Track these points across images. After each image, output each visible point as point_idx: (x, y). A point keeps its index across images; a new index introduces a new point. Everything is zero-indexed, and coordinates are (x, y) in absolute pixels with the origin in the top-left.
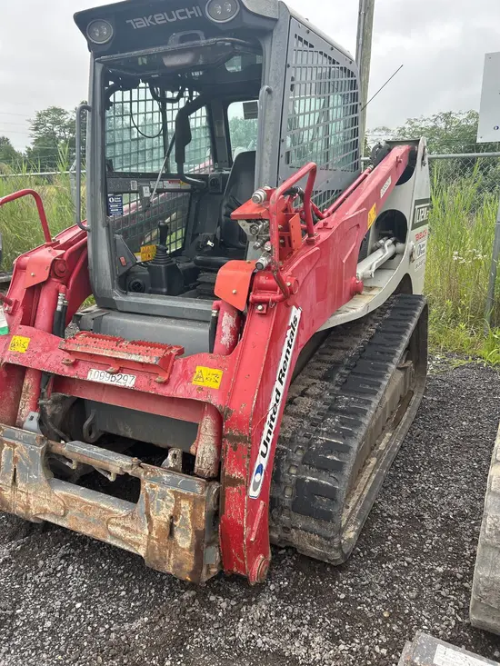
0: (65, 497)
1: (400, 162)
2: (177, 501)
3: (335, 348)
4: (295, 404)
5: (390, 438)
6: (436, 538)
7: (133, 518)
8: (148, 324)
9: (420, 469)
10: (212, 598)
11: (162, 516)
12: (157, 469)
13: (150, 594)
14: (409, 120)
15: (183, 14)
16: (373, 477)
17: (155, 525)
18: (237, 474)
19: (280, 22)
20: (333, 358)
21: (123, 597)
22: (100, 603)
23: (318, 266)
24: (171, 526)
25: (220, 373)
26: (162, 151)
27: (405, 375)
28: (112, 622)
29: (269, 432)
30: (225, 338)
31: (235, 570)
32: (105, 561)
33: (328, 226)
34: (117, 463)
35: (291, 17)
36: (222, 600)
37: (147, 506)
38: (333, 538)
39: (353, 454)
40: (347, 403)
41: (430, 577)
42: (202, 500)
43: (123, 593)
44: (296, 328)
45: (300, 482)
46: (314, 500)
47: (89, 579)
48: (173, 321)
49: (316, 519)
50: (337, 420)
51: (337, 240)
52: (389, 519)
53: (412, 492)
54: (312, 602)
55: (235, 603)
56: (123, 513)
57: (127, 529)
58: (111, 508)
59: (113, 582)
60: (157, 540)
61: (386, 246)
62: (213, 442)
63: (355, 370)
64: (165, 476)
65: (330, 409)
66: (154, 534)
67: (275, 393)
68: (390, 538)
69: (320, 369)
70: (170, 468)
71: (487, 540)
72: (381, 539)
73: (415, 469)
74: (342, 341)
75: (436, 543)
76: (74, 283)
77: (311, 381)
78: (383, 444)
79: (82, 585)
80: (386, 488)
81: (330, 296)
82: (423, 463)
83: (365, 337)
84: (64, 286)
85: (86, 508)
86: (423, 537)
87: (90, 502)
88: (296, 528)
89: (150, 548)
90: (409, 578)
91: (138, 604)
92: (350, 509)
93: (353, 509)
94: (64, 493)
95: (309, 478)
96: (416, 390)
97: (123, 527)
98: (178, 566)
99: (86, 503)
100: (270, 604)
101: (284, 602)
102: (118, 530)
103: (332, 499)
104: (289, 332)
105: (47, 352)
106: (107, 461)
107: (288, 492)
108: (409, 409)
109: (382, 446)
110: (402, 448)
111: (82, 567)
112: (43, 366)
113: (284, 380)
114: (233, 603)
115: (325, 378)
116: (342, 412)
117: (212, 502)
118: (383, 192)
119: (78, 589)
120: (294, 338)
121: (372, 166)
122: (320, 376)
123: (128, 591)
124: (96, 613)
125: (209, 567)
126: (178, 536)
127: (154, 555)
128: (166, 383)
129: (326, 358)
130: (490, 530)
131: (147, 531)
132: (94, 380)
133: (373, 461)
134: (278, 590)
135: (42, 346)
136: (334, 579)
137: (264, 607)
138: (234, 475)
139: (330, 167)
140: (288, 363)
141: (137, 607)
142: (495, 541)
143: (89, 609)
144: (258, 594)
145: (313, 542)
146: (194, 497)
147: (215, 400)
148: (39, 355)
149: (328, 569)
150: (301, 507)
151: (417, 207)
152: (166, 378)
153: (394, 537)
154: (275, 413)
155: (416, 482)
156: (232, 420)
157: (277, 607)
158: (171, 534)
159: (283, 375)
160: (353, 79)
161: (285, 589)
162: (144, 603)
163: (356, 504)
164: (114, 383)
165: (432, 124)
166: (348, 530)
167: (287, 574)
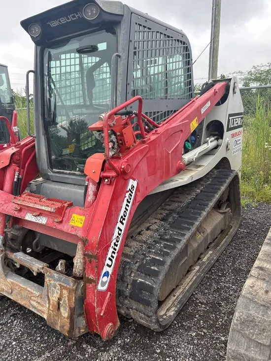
0: (12, 283)
1: (217, 92)
2: (61, 290)
3: (174, 201)
4: (142, 235)
5: (211, 255)
6: (226, 318)
7: (41, 298)
8: (63, 188)
9: (226, 273)
10: (84, 346)
11: (54, 298)
12: (52, 271)
13: (53, 340)
14: (254, 66)
15: (74, 17)
16: (194, 278)
17: (51, 302)
18: (91, 277)
19: (125, 16)
20: (171, 207)
21: (38, 341)
22: (25, 342)
23: (148, 155)
24: (59, 304)
25: (83, 218)
26: (81, 92)
27: (224, 217)
28: (28, 354)
29: (114, 252)
30: (90, 198)
31: (95, 331)
32: (35, 319)
33: (158, 132)
34: (36, 266)
35: (132, 13)
36: (89, 347)
37: (48, 291)
38: (151, 316)
39: (166, 267)
40: (171, 235)
41: (216, 343)
42: (73, 290)
43: (39, 338)
44: (134, 192)
45: (135, 281)
46: (142, 293)
47: (23, 329)
48: (76, 186)
49: (143, 304)
50: (162, 245)
51: (163, 140)
52: (200, 304)
53: (218, 288)
54: (140, 353)
55: (96, 350)
56: (38, 294)
57: (39, 303)
58: (32, 291)
59: (35, 331)
60: (52, 311)
61: (209, 141)
62: (82, 257)
63: (181, 215)
64: (56, 275)
65: (161, 238)
67: (117, 230)
68: (197, 316)
69: (162, 214)
70: (59, 271)
71: (235, 326)
72: (192, 316)
73: (223, 274)
74: (178, 197)
75: (225, 321)
76: (28, 165)
77: (154, 221)
78: (206, 258)
79: (19, 332)
80: (202, 285)
81: (159, 173)
82: (228, 271)
83: (193, 195)
84: (18, 168)
85: (21, 290)
86: (218, 317)
87: (24, 286)
88: (132, 309)
89: (49, 315)
90: (202, 343)
91: (45, 345)
92: (176, 297)
93: (177, 297)
94: (11, 280)
95: (139, 280)
96: (233, 226)
97: (37, 302)
98: (62, 327)
99: (22, 287)
100: (116, 352)
101: (124, 352)
102: (35, 304)
103: (151, 293)
104: (127, 195)
105: (7, 203)
106: (31, 264)
107: (129, 287)
108: (227, 237)
109: (205, 259)
110: (218, 260)
111: (22, 321)
112: (5, 211)
113: (125, 222)
114: (95, 350)
115: (163, 220)
116: (167, 240)
117: (79, 291)
118: (203, 111)
119: (16, 334)
120: (132, 198)
121: (199, 96)
122: (161, 218)
123: (42, 337)
124: (21, 348)
125: (80, 329)
126: (62, 309)
127: (51, 319)
128: (61, 222)
129: (167, 207)
130: (237, 320)
131: (47, 305)
132: (28, 219)
133: (197, 268)
134: (122, 344)
135: (5, 200)
136: (156, 340)
137: (111, 354)
138: (90, 277)
139: (168, 97)
140: (128, 212)
141: (44, 347)
142: (239, 328)
143: (19, 346)
144: (111, 346)
145: (141, 318)
146: (69, 288)
147: (80, 234)
148: (3, 205)
149: (154, 334)
150: (134, 296)
151: (231, 118)
152: (61, 220)
153: (200, 316)
154: (118, 242)
155: (222, 282)
156: (89, 245)
157: (119, 354)
158: (59, 308)
159: (124, 219)
160: (185, 45)
161: (127, 344)
162: (47, 345)
163: (180, 294)
164: (37, 221)
165: (268, 68)
166: (171, 310)
167: (131, 335)
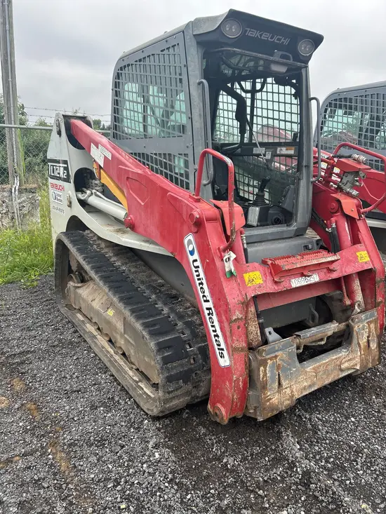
2: (369, 326)
11: (364, 339)
15: (279, 39)
17: (362, 347)
18: (380, 300)
24: (368, 342)
37: (357, 339)
64: (363, 316)
66: (362, 353)
70: (358, 313)
85: (326, 367)
87: (327, 360)
89: (362, 361)
94: (311, 367)
97: (348, 360)
98: (373, 360)
102: (346, 365)
127: (363, 364)
131: (359, 353)
132: (297, 286)
146: (374, 319)
158: (369, 346)
